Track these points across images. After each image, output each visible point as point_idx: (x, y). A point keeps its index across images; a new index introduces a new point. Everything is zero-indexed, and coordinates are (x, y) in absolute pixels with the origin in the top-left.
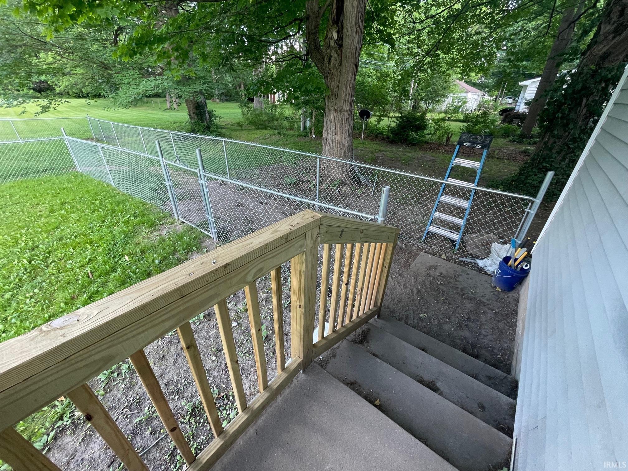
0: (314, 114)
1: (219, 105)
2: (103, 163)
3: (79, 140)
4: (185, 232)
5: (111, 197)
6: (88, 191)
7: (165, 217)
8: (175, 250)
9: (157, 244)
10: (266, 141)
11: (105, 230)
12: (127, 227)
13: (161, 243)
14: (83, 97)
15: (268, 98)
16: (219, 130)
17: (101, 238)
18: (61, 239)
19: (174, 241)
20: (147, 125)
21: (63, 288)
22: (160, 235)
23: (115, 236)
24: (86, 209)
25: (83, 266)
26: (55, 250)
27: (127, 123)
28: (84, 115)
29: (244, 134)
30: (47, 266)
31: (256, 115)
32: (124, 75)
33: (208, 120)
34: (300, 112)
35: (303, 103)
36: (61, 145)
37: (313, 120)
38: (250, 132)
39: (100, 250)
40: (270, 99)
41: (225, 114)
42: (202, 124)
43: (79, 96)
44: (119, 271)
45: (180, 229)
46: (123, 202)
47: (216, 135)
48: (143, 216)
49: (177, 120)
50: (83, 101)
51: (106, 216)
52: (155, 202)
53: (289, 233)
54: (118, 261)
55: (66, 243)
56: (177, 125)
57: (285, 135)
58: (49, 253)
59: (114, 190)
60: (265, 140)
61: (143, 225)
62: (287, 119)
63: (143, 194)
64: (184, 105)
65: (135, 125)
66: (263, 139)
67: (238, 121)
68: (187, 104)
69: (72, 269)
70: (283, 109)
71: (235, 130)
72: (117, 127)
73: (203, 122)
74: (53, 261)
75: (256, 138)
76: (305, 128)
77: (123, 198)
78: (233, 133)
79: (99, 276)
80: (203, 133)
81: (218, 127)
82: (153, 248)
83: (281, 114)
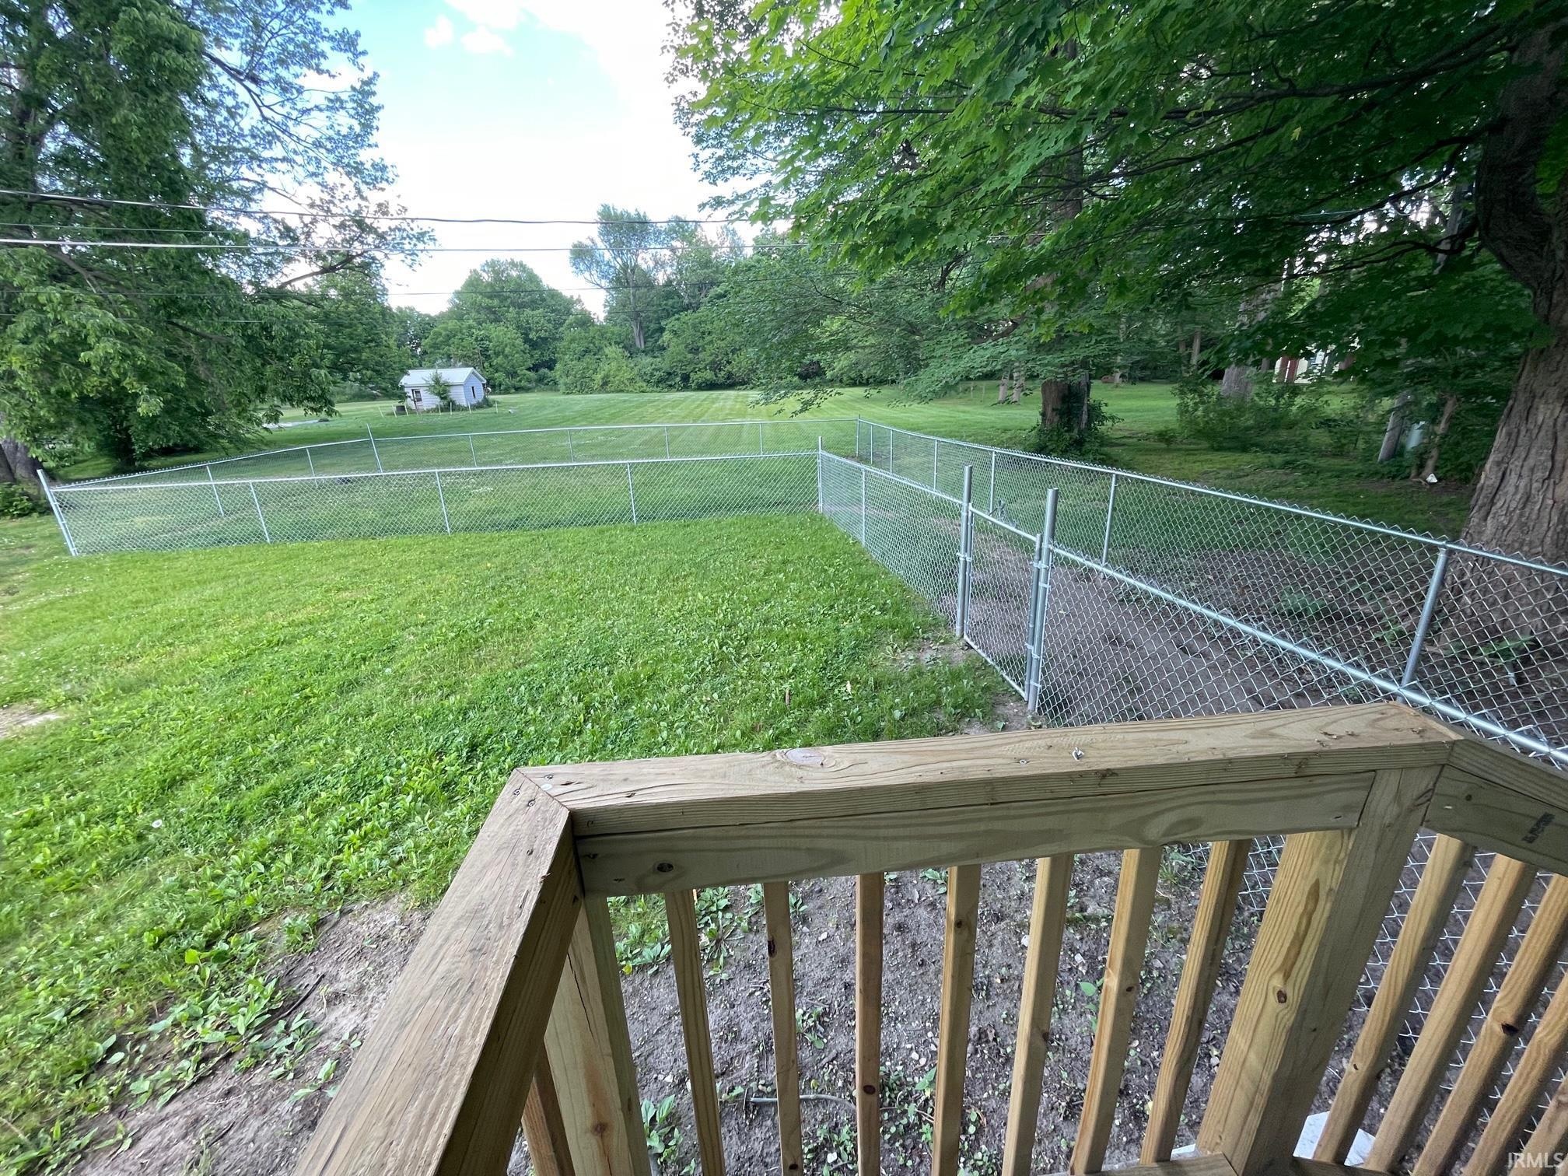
0: (1449, 409)
1: (1117, 392)
2: (860, 501)
3: (837, 458)
4: (968, 668)
5: (854, 565)
6: (823, 548)
7: (936, 625)
8: (937, 703)
9: (907, 677)
10: (1237, 481)
11: (830, 623)
12: (865, 628)
13: (914, 677)
14: (861, 384)
15: (1272, 367)
16: (1106, 449)
17: (820, 637)
18: (766, 621)
19: (939, 683)
20: (950, 435)
21: (746, 706)
22: (917, 660)
23: (841, 638)
24: (813, 578)
25: (782, 678)
26: (756, 637)
27: (913, 430)
28: (853, 415)
29: (1171, 461)
30: (738, 661)
31: (1226, 413)
32: (939, 343)
33: (1083, 426)
34: (1387, 403)
35: (1410, 376)
36: (810, 464)
37: (1441, 428)
38: (1191, 458)
39: (812, 658)
40: (1277, 370)
41: (1130, 411)
42: (1067, 436)
43: (854, 383)
44: (830, 708)
45: (959, 658)
46: (870, 577)
47: (1094, 462)
48: (897, 612)
49: (1009, 424)
50: (859, 391)
51: (837, 598)
52: (924, 592)
53: (1316, 753)
54: (833, 689)
55: (771, 631)
56: (1009, 435)
57: (1308, 469)
58: (747, 639)
59: (862, 552)
60: (1233, 480)
61: (892, 632)
62: (1327, 423)
63: (908, 569)
64: (1038, 393)
65: (929, 433)
66: (1229, 477)
67: (1162, 427)
68: (1044, 392)
69: (766, 678)
70: (1321, 395)
71: (1149, 451)
72: (898, 436)
73: (1070, 430)
74: (747, 656)
75: (1206, 473)
76: (1397, 451)
77: (873, 570)
78: (1142, 458)
79: (799, 705)
80: (1064, 454)
81: (1104, 442)
82: (897, 682)
83: (1308, 411)
